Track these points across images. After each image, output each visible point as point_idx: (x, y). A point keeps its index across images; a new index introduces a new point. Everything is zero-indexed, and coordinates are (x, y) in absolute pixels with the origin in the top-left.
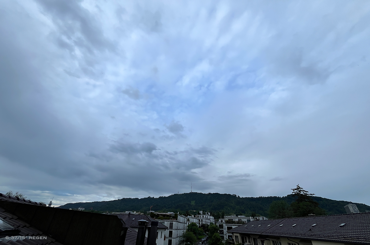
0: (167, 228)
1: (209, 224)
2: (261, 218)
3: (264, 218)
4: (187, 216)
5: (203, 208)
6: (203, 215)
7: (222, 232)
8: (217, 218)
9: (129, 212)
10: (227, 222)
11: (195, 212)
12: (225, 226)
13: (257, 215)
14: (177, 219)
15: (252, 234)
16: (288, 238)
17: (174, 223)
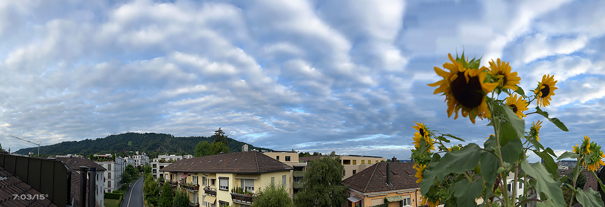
0: (106, 170)
1: (144, 164)
2: (188, 157)
3: (191, 156)
4: (124, 157)
5: (140, 148)
6: (140, 155)
7: (155, 172)
8: (151, 157)
9: (70, 155)
10: (160, 161)
11: (132, 153)
12: (158, 166)
13: (186, 153)
14: (114, 161)
15: (178, 172)
16: (203, 173)
17: (112, 165)
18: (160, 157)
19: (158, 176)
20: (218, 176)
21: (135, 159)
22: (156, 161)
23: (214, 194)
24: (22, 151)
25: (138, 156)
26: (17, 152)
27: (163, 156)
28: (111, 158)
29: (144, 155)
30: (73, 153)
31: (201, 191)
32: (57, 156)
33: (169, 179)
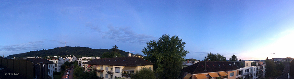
0: (54, 63)
1: (74, 61)
2: (98, 58)
3: (100, 57)
4: (63, 58)
5: (72, 53)
6: (72, 57)
7: (80, 64)
8: (78, 58)
9: (35, 57)
10: (83, 60)
11: (68, 56)
12: (82, 61)
13: (97, 56)
14: (59, 59)
16: (106, 65)
18: (83, 58)
19: (82, 66)
20: (114, 67)
21: (69, 58)
22: (81, 59)
23: (112, 74)
24: (10, 56)
25: (71, 57)
26: (7, 57)
27: (84, 57)
29: (74, 57)
30: (36, 56)
31: (105, 73)
32: (28, 58)
33: (88, 67)
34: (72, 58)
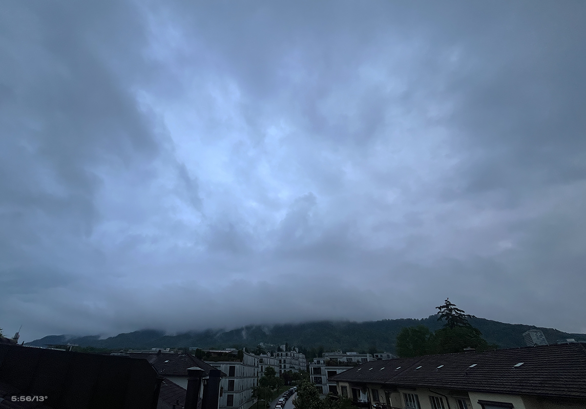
1: (296, 367)
4: (259, 355)
5: (287, 340)
7: (318, 381)
9: (158, 349)
11: (273, 348)
12: (325, 370)
13: (378, 350)
14: (242, 362)
15: (369, 383)
17: (237, 366)
18: (327, 357)
19: (326, 389)
21: (279, 358)
22: (319, 362)
25: (284, 354)
27: (332, 354)
28: (234, 356)
29: (295, 351)
33: (350, 395)
34: (287, 354)
